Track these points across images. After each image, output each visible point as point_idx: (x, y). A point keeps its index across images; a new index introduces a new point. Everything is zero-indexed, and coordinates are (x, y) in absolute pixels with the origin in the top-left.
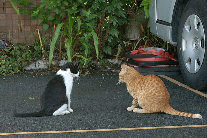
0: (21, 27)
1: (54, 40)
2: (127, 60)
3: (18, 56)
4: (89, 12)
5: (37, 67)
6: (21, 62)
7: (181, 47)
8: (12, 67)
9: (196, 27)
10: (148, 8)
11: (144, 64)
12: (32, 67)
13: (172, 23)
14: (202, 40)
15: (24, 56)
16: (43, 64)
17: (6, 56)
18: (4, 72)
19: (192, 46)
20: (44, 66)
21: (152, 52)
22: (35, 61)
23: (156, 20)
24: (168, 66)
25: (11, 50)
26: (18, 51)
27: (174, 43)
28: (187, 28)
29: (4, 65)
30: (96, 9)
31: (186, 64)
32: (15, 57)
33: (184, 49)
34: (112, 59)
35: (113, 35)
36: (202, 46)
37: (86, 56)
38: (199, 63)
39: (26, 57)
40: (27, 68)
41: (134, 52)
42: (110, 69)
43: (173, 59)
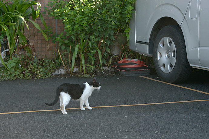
0: (48, 48)
1: (74, 55)
2: (116, 67)
3: (48, 66)
4: (94, 37)
5: (60, 73)
6: (50, 70)
7: (157, 57)
8: (46, 73)
9: (168, 44)
10: (128, 34)
11: (130, 69)
12: (56, 73)
13: (149, 42)
14: (174, 52)
15: (51, 66)
16: (63, 70)
17: (41, 66)
18: (42, 76)
19: (165, 56)
20: (63, 72)
21: (133, 61)
22: (58, 69)
23: (136, 41)
24: (143, 70)
25: (43, 63)
26: (47, 63)
27: (150, 55)
28: (161, 45)
29: (41, 72)
30: (97, 35)
31: (161, 67)
32: (46, 67)
33: (159, 58)
34: (105, 67)
35: (107, 52)
36: (174, 56)
37: (93, 64)
38: (171, 66)
39: (53, 67)
40: (54, 74)
41: (121, 62)
42: (105, 73)
43: (146, 66)
